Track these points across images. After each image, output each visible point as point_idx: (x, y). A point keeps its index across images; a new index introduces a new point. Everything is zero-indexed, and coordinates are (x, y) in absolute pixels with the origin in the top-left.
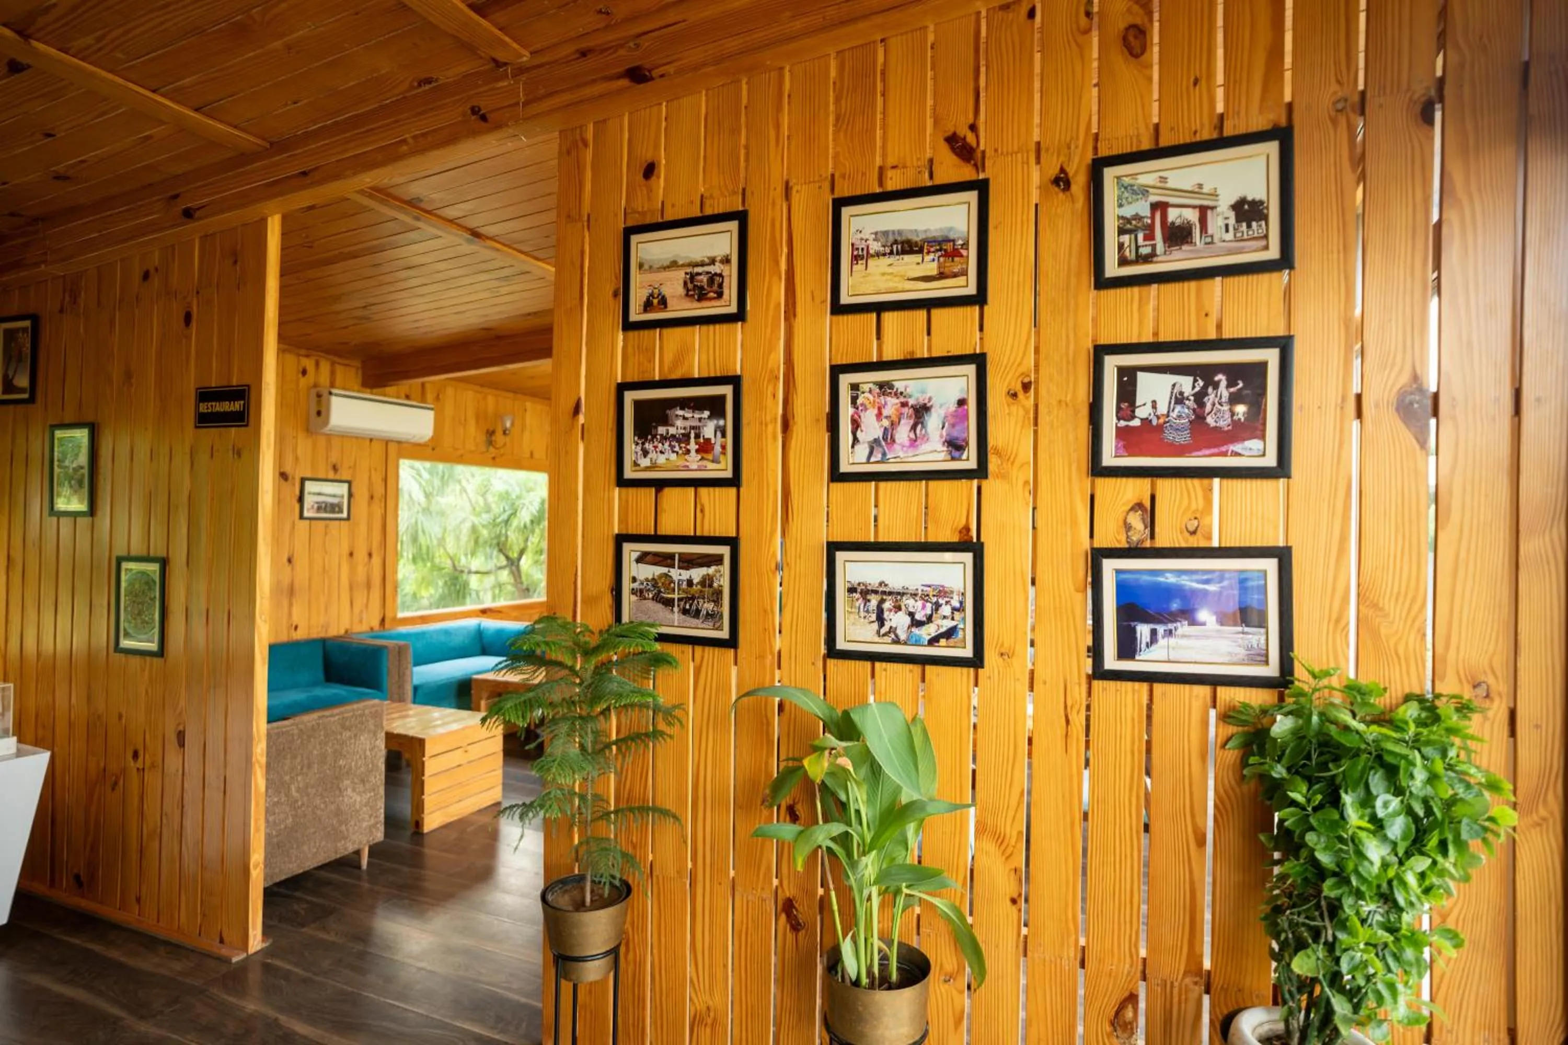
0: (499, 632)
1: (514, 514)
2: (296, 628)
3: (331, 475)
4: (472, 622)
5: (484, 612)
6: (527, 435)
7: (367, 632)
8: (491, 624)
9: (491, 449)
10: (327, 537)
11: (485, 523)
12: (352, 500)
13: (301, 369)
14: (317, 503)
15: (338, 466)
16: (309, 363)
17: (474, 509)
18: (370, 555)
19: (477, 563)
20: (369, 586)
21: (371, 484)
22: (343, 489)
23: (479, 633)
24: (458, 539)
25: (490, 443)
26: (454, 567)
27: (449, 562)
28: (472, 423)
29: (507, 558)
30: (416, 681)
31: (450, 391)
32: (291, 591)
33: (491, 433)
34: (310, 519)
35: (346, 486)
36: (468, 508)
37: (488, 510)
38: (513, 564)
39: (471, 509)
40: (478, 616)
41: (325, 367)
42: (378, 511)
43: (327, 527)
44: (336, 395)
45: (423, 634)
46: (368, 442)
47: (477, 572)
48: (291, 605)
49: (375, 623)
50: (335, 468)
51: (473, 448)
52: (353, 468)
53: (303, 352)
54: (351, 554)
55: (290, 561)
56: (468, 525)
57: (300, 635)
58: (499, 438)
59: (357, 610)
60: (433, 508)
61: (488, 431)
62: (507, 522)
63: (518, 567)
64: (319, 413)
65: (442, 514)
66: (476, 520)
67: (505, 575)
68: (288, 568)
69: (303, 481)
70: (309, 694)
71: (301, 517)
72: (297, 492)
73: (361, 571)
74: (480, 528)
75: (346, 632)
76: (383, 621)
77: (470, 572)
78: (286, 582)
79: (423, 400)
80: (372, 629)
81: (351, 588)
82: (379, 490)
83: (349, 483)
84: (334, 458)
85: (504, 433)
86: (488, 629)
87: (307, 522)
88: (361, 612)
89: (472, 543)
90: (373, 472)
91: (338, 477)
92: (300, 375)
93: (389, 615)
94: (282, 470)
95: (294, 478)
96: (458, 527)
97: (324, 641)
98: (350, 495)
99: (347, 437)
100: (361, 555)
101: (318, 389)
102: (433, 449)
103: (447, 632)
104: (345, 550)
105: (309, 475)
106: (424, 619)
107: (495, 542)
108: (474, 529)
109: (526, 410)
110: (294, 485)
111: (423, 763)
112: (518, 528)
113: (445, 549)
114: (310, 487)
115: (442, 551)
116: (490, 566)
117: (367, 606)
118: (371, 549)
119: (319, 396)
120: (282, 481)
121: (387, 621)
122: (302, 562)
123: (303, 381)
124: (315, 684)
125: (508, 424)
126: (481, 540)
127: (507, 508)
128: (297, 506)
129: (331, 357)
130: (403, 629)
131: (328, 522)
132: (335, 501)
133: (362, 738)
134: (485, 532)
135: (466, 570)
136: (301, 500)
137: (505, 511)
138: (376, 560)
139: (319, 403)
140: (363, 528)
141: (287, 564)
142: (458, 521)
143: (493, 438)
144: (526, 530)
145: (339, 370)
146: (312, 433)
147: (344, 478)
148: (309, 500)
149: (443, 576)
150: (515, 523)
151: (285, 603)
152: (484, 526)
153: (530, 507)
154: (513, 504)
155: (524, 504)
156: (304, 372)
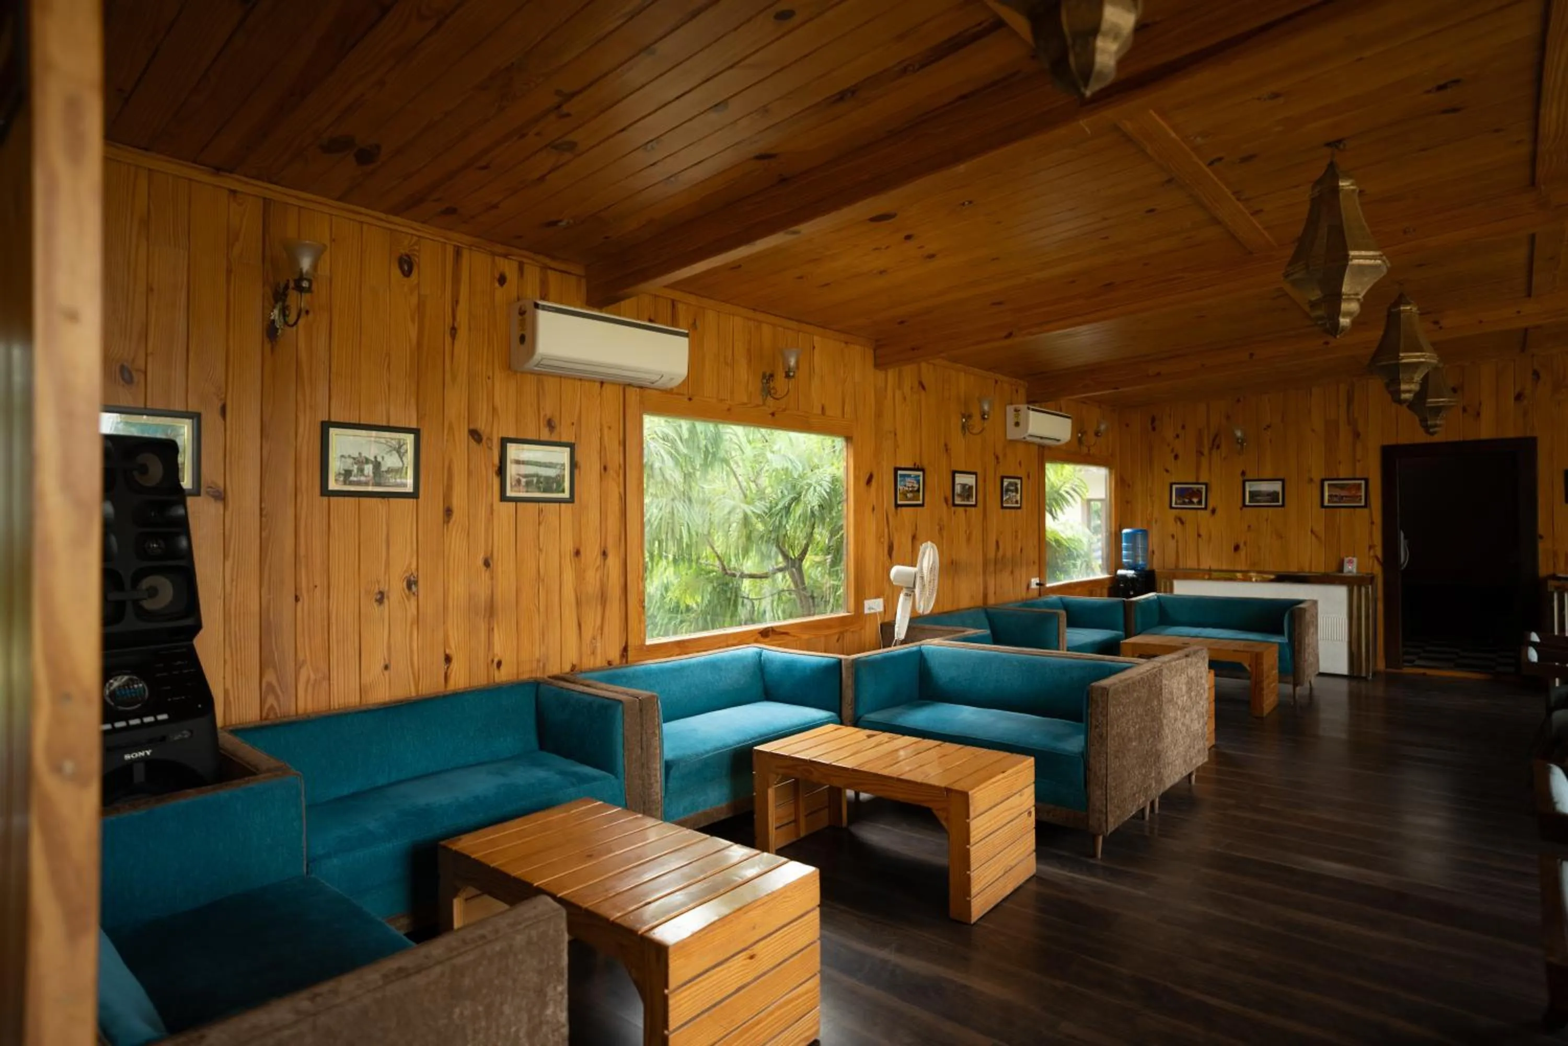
0: (789, 667)
1: (796, 499)
2: (499, 664)
3: (545, 435)
4: (749, 651)
5: (766, 634)
6: (816, 382)
7: (601, 669)
8: (776, 653)
9: (770, 401)
10: (542, 528)
11: (758, 512)
12: (576, 472)
13: (497, 276)
14: (525, 476)
15: (556, 421)
16: (509, 267)
17: (745, 496)
18: (604, 554)
19: (750, 565)
20: (603, 598)
21: (602, 449)
22: (562, 456)
23: (760, 666)
24: (727, 534)
25: (768, 391)
26: (724, 569)
27: (717, 563)
28: (742, 363)
29: (786, 556)
30: (669, 753)
31: (711, 316)
32: (491, 610)
33: (769, 377)
34: (516, 500)
35: (567, 450)
36: (738, 494)
37: (761, 495)
38: (794, 565)
39: (742, 496)
40: (756, 641)
41: (533, 274)
42: (614, 491)
43: (540, 511)
44: (544, 308)
45: (682, 669)
46: (598, 385)
47: (752, 576)
48: (490, 630)
49: (614, 654)
50: (550, 425)
51: (745, 400)
52: (577, 424)
53: (499, 248)
54: (577, 553)
55: (487, 564)
56: (738, 516)
57: (504, 675)
58: (780, 382)
59: (588, 633)
60: (694, 495)
61: (764, 376)
62: (788, 509)
63: (800, 570)
64: (522, 339)
65: (706, 502)
66: (748, 509)
67: (783, 581)
68: (485, 575)
69: (504, 442)
70: (501, 780)
71: (504, 498)
72: (496, 460)
73: (592, 578)
74: (754, 520)
75: (573, 667)
76: (625, 649)
77: (743, 576)
78: (483, 594)
79: (674, 321)
80: (609, 663)
81: (578, 603)
82: (615, 458)
83: (572, 446)
84: (548, 410)
85: (787, 376)
86: (772, 661)
87: (512, 505)
88: (594, 638)
89: (744, 539)
90: (606, 431)
91: (555, 438)
92: (497, 285)
93: (633, 642)
94: (472, 427)
95: (490, 439)
96: (727, 520)
97: (536, 684)
98: (574, 465)
99: (567, 377)
100: (591, 553)
101: (520, 303)
102: (690, 399)
103: (713, 666)
104: (569, 547)
105: (512, 435)
106: (682, 647)
107: (773, 536)
108: (746, 520)
109: (814, 348)
110: (490, 449)
111: (665, 999)
112: (803, 515)
113: (713, 548)
114: (513, 451)
115: (709, 549)
116: (769, 567)
117: (602, 628)
118: (606, 547)
119: (522, 313)
120: (473, 443)
121: (631, 653)
122: (505, 565)
123: (500, 293)
124: (516, 759)
125: (792, 362)
126: (755, 535)
127: (786, 492)
128: (496, 482)
129: (540, 258)
130: (653, 664)
131: (542, 505)
132: (552, 473)
133: (507, 1009)
134: (760, 527)
135: (738, 574)
136: (501, 471)
137: (783, 496)
138: (613, 562)
139: (522, 323)
140: (593, 515)
141: (484, 568)
142: (727, 510)
143: (772, 384)
144: (812, 519)
145: (552, 276)
146: (516, 372)
147: (564, 439)
148: (512, 470)
149: (712, 582)
150: (798, 511)
151: (483, 627)
152: (758, 516)
153: (818, 488)
154: (794, 487)
155: (810, 485)
156: (502, 280)
